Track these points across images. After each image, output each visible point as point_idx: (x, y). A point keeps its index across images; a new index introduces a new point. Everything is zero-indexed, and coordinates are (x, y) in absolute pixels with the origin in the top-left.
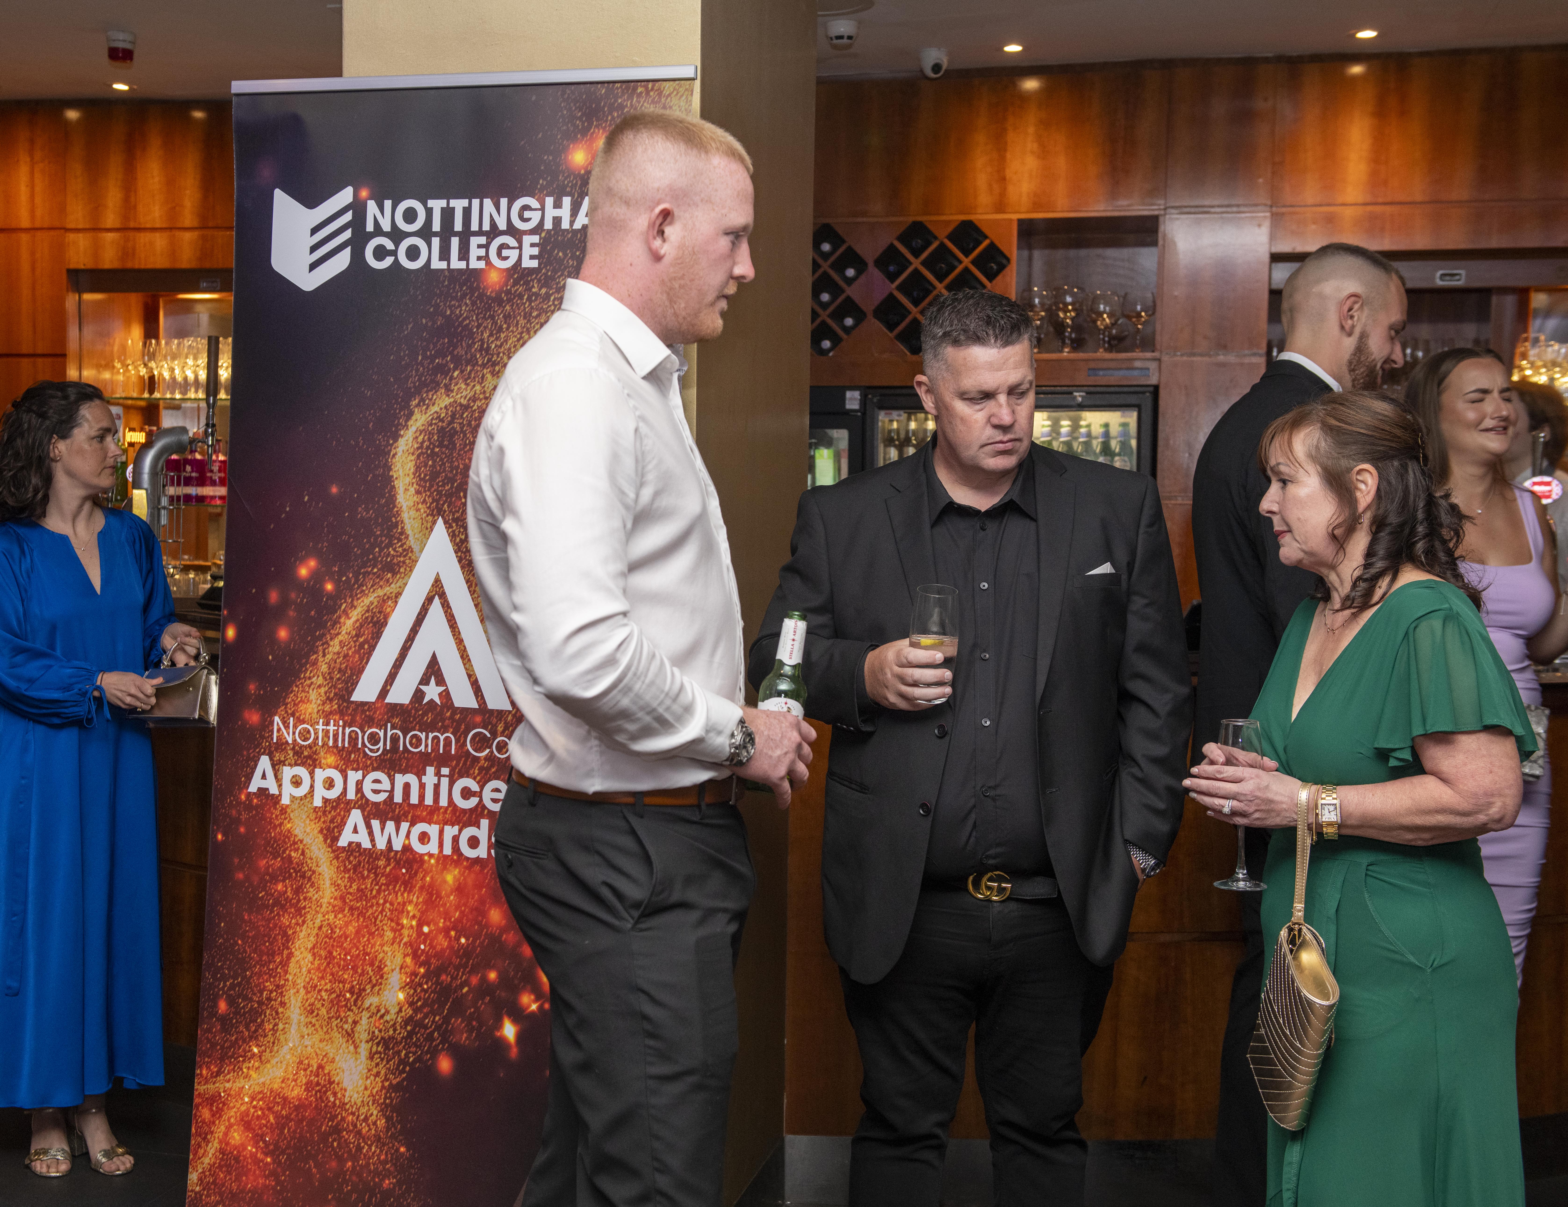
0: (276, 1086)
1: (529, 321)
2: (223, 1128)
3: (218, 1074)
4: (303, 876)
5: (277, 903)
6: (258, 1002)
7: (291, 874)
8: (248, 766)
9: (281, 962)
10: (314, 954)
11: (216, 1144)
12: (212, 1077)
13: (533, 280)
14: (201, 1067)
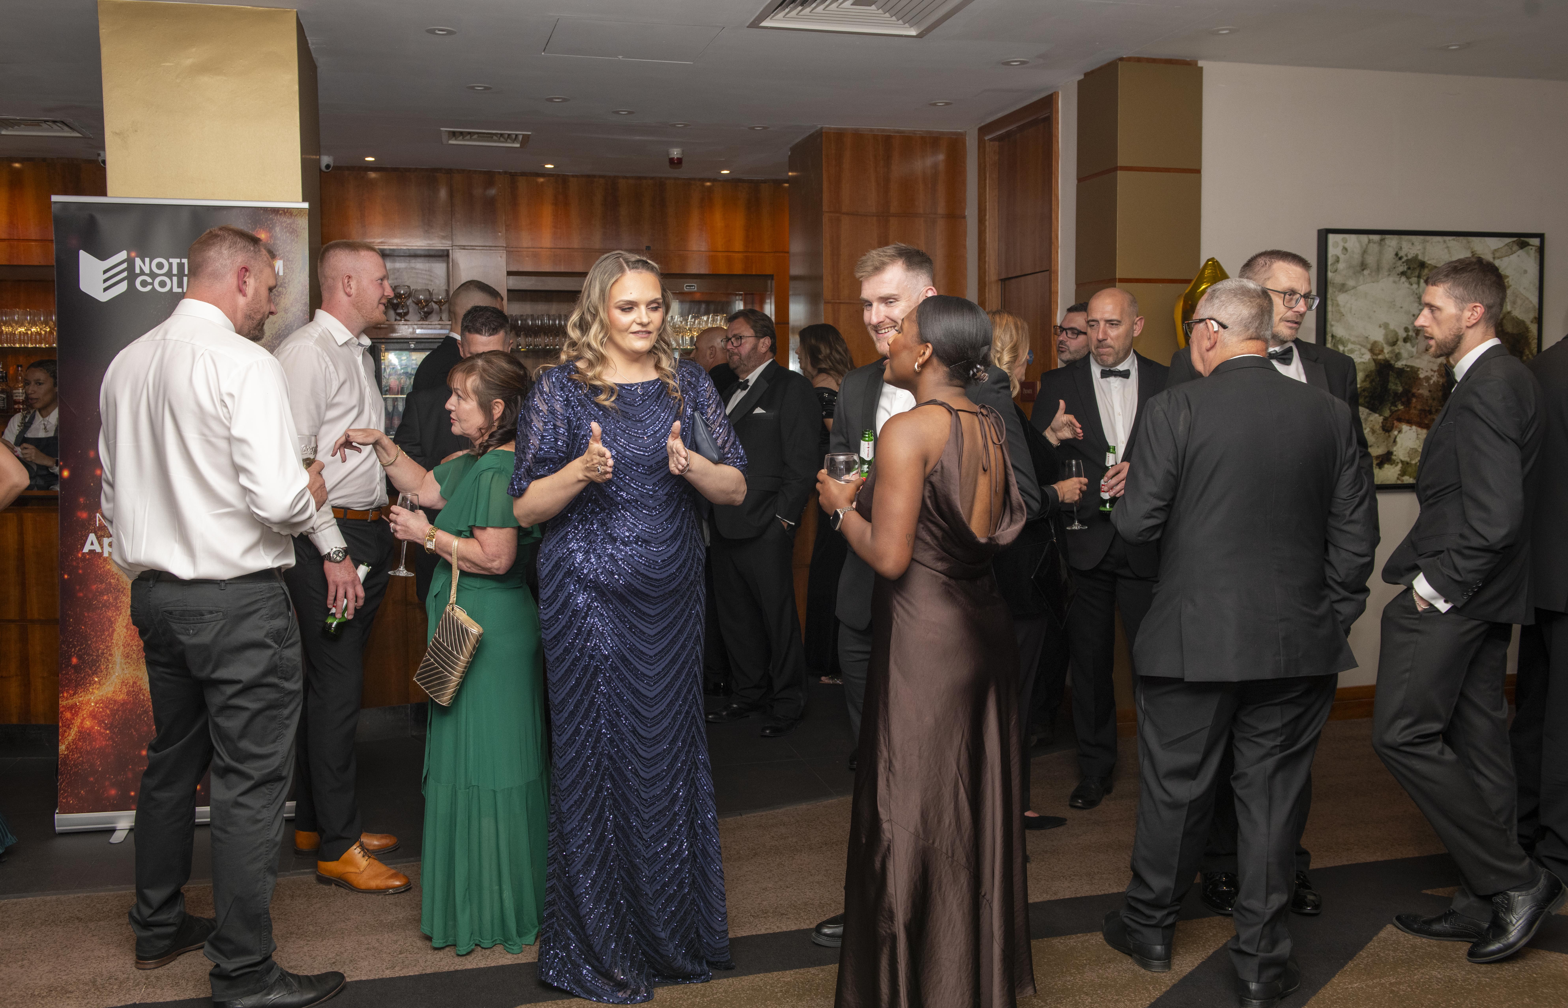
0: (109, 695)
2: (79, 720)
3: (74, 694)
4: (119, 591)
5: (104, 605)
6: (96, 656)
7: (111, 591)
8: (82, 539)
9: (108, 635)
10: (127, 629)
11: (76, 729)
12: (70, 696)
14: (63, 693)
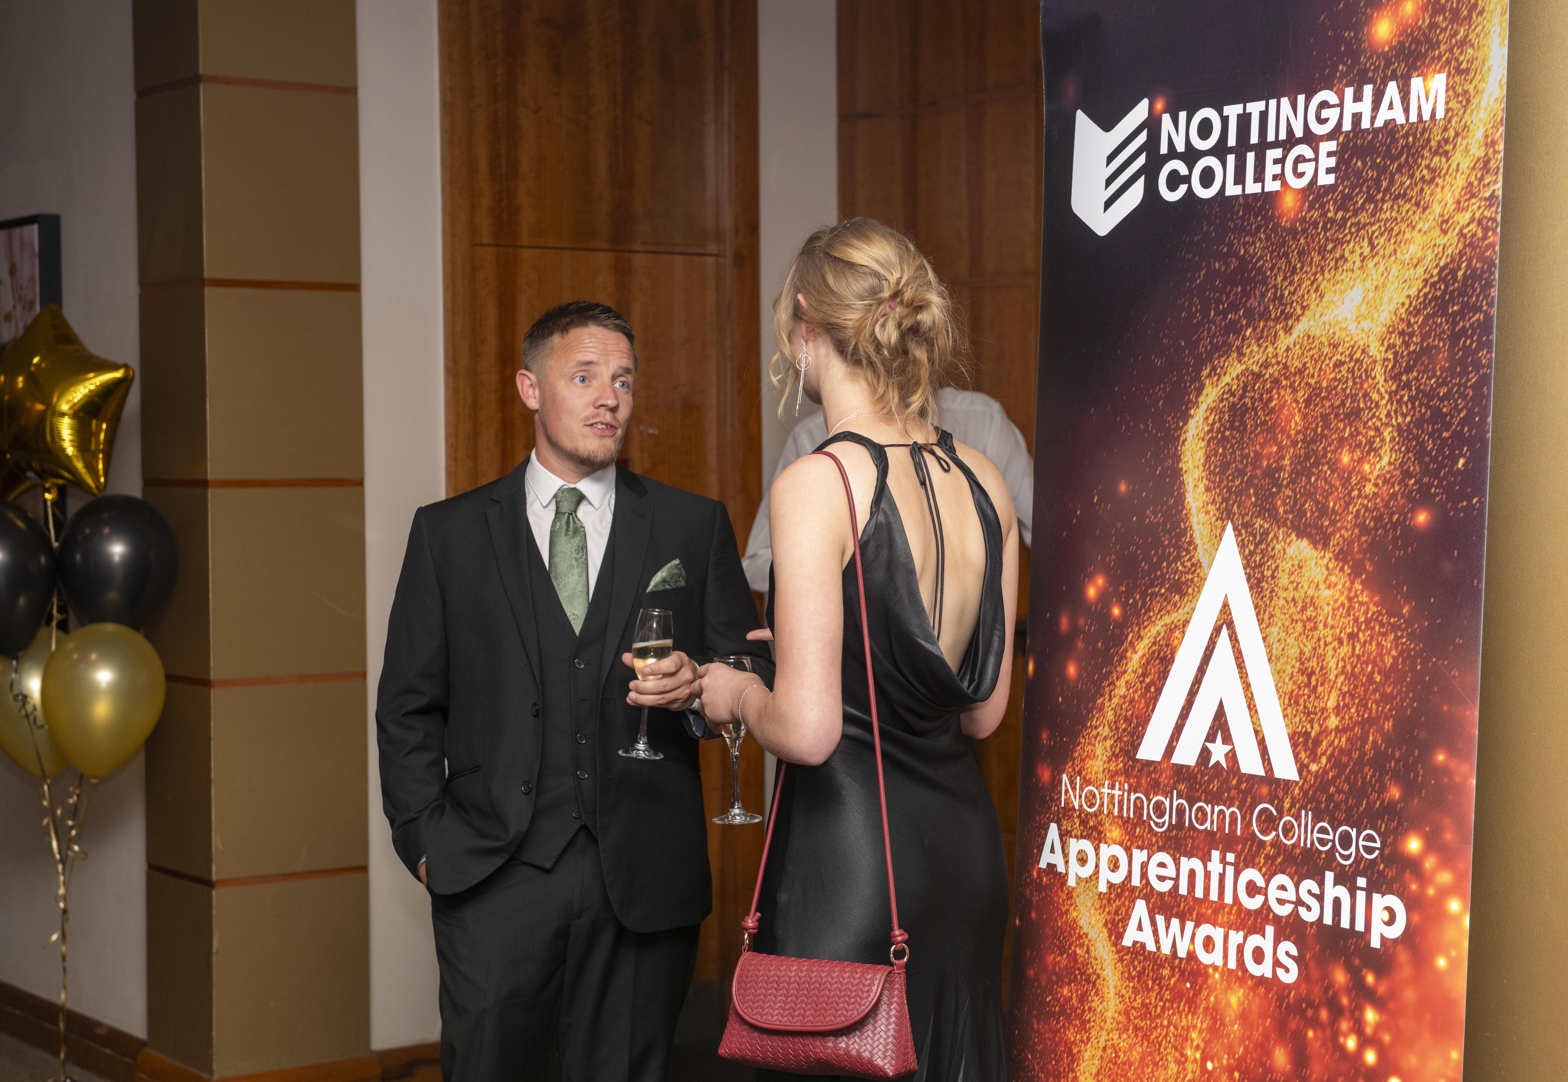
1: (1323, 257)
5: (1063, 1010)
7: (1075, 978)
13: (1328, 202)
